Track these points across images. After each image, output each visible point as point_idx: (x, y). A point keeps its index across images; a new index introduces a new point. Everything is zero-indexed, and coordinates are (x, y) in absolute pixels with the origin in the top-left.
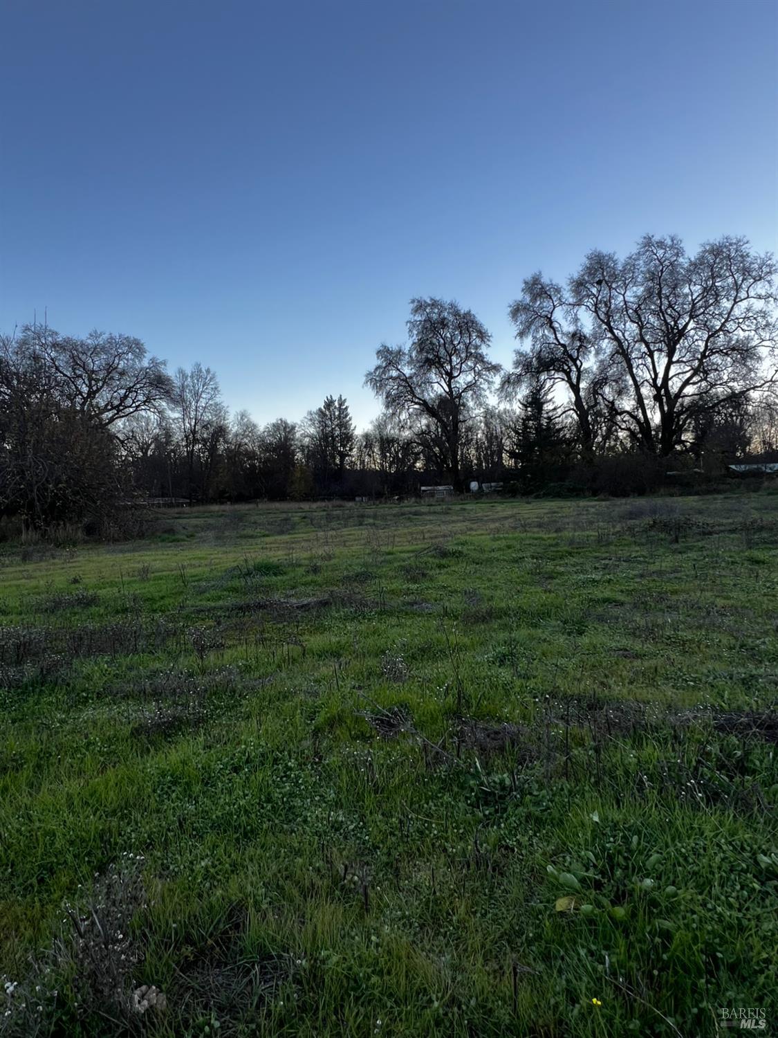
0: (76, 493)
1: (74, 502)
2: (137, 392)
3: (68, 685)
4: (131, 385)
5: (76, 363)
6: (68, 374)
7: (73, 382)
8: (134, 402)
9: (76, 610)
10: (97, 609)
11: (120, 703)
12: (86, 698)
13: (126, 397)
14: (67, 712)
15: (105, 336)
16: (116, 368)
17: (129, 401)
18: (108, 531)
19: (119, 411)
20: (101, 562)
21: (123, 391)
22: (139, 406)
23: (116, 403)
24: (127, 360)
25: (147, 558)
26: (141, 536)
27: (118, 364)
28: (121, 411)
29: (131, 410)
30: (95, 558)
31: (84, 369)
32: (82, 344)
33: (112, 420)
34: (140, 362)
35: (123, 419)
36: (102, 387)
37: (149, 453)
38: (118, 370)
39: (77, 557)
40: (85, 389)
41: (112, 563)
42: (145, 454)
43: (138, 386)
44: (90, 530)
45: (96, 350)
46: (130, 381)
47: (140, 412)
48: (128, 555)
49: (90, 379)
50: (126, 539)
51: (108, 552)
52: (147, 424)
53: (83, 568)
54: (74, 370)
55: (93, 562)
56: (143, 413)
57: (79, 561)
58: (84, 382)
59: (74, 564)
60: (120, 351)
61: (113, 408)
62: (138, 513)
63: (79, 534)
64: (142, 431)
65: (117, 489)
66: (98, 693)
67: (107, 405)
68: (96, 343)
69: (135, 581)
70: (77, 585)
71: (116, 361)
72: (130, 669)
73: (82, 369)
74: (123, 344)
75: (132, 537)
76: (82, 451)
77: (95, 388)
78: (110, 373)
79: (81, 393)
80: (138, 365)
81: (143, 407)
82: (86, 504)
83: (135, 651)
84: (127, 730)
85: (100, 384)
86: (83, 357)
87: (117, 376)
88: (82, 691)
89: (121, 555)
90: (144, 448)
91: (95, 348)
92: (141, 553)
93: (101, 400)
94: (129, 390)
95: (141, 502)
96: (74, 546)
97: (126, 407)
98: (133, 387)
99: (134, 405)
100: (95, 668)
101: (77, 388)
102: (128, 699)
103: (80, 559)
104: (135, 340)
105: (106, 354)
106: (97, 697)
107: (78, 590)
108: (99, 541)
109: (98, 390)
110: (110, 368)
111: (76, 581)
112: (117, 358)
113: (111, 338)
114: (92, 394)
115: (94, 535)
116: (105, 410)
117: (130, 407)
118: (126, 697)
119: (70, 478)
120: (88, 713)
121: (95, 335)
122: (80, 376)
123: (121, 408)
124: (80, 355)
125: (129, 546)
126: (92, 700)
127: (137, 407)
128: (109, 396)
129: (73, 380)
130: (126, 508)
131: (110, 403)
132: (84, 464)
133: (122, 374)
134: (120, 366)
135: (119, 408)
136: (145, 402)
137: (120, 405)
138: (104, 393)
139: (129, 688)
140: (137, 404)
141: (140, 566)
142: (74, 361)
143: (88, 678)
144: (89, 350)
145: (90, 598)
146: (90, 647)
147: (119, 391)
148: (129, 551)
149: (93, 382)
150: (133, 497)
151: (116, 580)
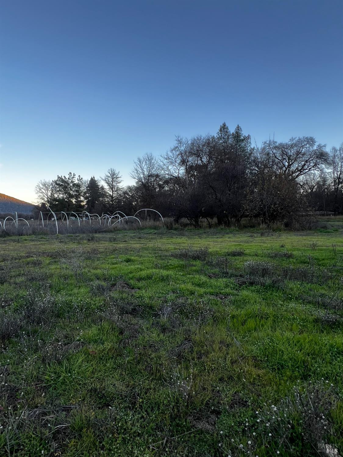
0: (282, 209)
1: (281, 213)
2: (310, 162)
3: (283, 290)
4: (308, 159)
5: (283, 154)
6: (280, 159)
7: (282, 162)
8: (308, 167)
9: (284, 259)
10: (293, 260)
11: (306, 304)
12: (291, 298)
13: (305, 165)
14: (284, 302)
15: (297, 138)
16: (301, 152)
17: (306, 167)
18: (295, 226)
19: (301, 172)
20: (292, 239)
21: (303, 163)
22: (311, 168)
23: (300, 168)
24: (306, 148)
25: (314, 240)
26: (310, 229)
27: (302, 150)
28: (302, 172)
29: (307, 171)
30: (290, 238)
31: (287, 155)
32: (286, 144)
33: (297, 176)
34: (312, 148)
35: (303, 175)
36: (294, 162)
37: (314, 190)
38: (302, 153)
39: (282, 236)
40: (287, 164)
41: (297, 240)
42: (312, 191)
43: (311, 159)
44: (287, 225)
45: (292, 146)
46: (307, 158)
47: (311, 171)
48: (304, 237)
49: (289, 159)
50: (303, 230)
51: (295, 235)
52: (314, 177)
53: (285, 241)
54: (282, 156)
55: (289, 239)
56: (312, 171)
57: (282, 238)
58: (286, 161)
59: (281, 239)
60: (303, 144)
61: (298, 171)
62: (308, 218)
63: (282, 226)
64: (311, 180)
65: (300, 207)
66: (296, 297)
67: (296, 170)
68: (292, 143)
69: (309, 249)
70: (283, 248)
71: (301, 149)
72: (311, 290)
73: (285, 156)
74: (305, 141)
75: (305, 229)
76: (285, 191)
77: (290, 163)
78: (298, 155)
79: (285, 166)
80: (311, 149)
81: (312, 169)
82: (286, 214)
83: (312, 282)
84: (311, 318)
85: (293, 161)
86: (286, 150)
87: (301, 156)
88: (290, 295)
89: (301, 237)
90: (312, 188)
91: (292, 145)
92: (311, 237)
93: (293, 168)
94: (306, 161)
95: (311, 213)
96: (280, 231)
97: (304, 170)
98: (308, 160)
99: (308, 168)
100: (294, 286)
101: (283, 164)
102: (310, 304)
103: (283, 237)
104: (311, 137)
105: (296, 147)
106: (296, 299)
107: (284, 251)
108: (290, 230)
109: (292, 163)
110: (298, 153)
111: (282, 246)
112: (302, 148)
113: (299, 139)
114: (289, 166)
115: (288, 227)
116: (295, 172)
117: (306, 169)
118: (309, 302)
119: (280, 203)
120: (292, 305)
121: (292, 140)
122: (285, 159)
123: (302, 170)
124: (285, 150)
125: (305, 233)
126: (294, 299)
127: (310, 169)
128: (297, 166)
129: (281, 161)
130: (302, 216)
131: (297, 168)
132: (286, 196)
133: (303, 155)
134: (303, 151)
135: (301, 171)
136: (313, 166)
137: (302, 169)
138: (295, 164)
139: (311, 299)
140: (310, 168)
141: (312, 243)
142: (283, 153)
143: (292, 289)
144: (289, 146)
145: (289, 255)
146: (291, 276)
147: (302, 163)
148: (304, 235)
149: (290, 161)
150: (307, 211)
151: (300, 248)
